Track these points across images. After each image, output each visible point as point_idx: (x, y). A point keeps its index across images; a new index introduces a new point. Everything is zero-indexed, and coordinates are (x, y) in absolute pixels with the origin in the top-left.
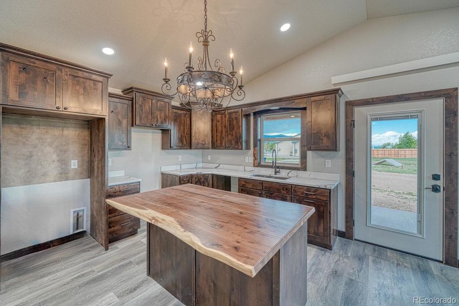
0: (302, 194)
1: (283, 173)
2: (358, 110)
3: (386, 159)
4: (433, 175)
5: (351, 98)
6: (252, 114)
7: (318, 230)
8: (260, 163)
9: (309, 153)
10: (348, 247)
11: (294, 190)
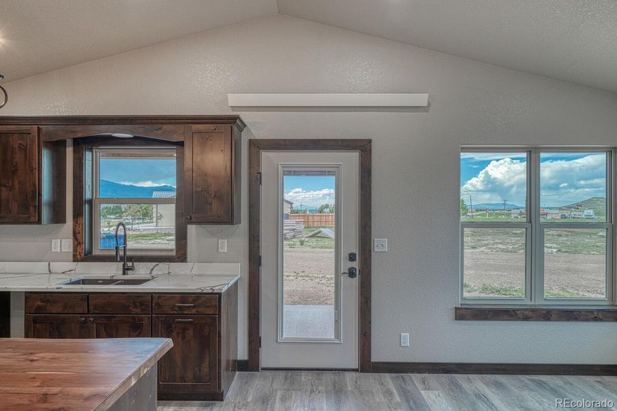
0: (172, 309)
1: (141, 270)
2: (267, 157)
3: (322, 229)
4: (350, 255)
5: (259, 134)
6: (69, 142)
7: (200, 370)
8: (91, 252)
9: (192, 230)
10: (249, 385)
11: (156, 304)
